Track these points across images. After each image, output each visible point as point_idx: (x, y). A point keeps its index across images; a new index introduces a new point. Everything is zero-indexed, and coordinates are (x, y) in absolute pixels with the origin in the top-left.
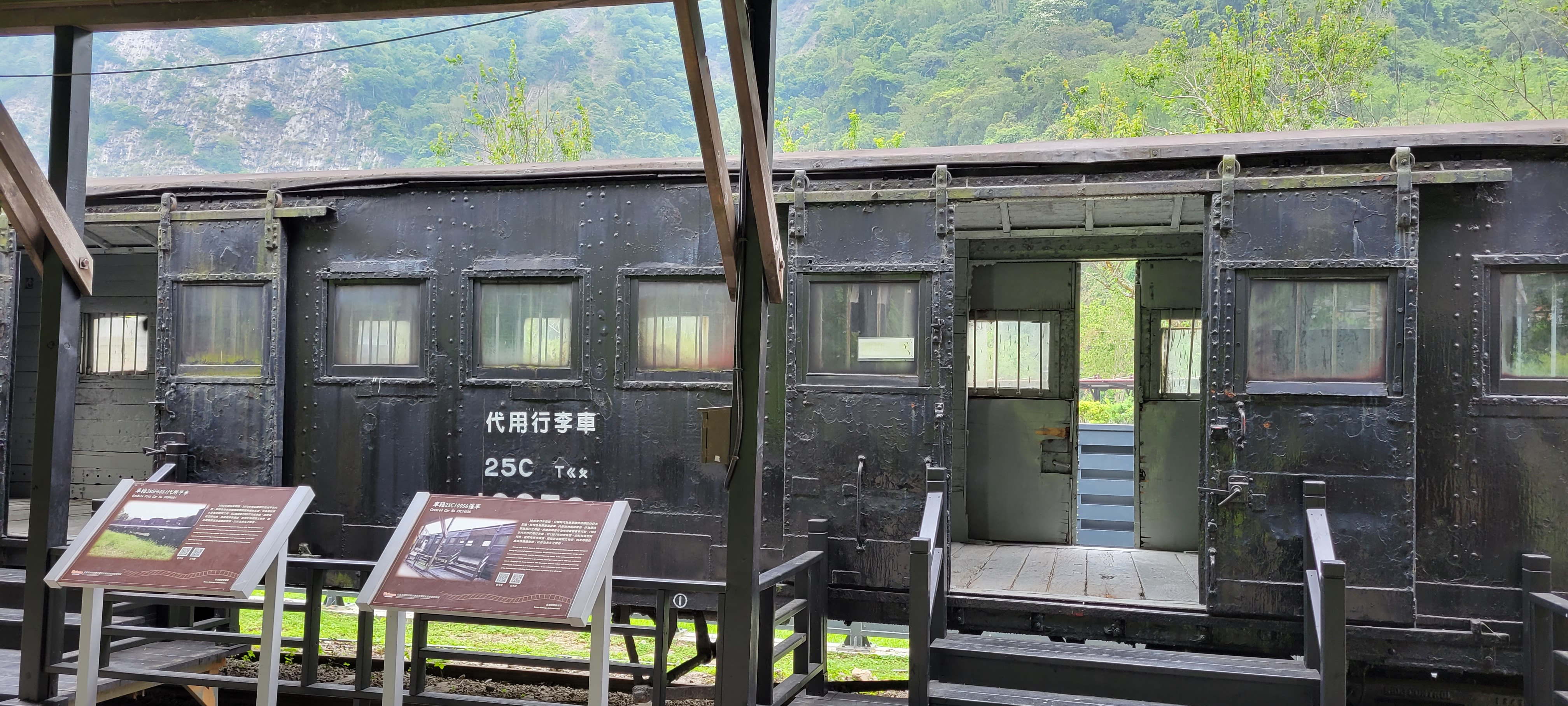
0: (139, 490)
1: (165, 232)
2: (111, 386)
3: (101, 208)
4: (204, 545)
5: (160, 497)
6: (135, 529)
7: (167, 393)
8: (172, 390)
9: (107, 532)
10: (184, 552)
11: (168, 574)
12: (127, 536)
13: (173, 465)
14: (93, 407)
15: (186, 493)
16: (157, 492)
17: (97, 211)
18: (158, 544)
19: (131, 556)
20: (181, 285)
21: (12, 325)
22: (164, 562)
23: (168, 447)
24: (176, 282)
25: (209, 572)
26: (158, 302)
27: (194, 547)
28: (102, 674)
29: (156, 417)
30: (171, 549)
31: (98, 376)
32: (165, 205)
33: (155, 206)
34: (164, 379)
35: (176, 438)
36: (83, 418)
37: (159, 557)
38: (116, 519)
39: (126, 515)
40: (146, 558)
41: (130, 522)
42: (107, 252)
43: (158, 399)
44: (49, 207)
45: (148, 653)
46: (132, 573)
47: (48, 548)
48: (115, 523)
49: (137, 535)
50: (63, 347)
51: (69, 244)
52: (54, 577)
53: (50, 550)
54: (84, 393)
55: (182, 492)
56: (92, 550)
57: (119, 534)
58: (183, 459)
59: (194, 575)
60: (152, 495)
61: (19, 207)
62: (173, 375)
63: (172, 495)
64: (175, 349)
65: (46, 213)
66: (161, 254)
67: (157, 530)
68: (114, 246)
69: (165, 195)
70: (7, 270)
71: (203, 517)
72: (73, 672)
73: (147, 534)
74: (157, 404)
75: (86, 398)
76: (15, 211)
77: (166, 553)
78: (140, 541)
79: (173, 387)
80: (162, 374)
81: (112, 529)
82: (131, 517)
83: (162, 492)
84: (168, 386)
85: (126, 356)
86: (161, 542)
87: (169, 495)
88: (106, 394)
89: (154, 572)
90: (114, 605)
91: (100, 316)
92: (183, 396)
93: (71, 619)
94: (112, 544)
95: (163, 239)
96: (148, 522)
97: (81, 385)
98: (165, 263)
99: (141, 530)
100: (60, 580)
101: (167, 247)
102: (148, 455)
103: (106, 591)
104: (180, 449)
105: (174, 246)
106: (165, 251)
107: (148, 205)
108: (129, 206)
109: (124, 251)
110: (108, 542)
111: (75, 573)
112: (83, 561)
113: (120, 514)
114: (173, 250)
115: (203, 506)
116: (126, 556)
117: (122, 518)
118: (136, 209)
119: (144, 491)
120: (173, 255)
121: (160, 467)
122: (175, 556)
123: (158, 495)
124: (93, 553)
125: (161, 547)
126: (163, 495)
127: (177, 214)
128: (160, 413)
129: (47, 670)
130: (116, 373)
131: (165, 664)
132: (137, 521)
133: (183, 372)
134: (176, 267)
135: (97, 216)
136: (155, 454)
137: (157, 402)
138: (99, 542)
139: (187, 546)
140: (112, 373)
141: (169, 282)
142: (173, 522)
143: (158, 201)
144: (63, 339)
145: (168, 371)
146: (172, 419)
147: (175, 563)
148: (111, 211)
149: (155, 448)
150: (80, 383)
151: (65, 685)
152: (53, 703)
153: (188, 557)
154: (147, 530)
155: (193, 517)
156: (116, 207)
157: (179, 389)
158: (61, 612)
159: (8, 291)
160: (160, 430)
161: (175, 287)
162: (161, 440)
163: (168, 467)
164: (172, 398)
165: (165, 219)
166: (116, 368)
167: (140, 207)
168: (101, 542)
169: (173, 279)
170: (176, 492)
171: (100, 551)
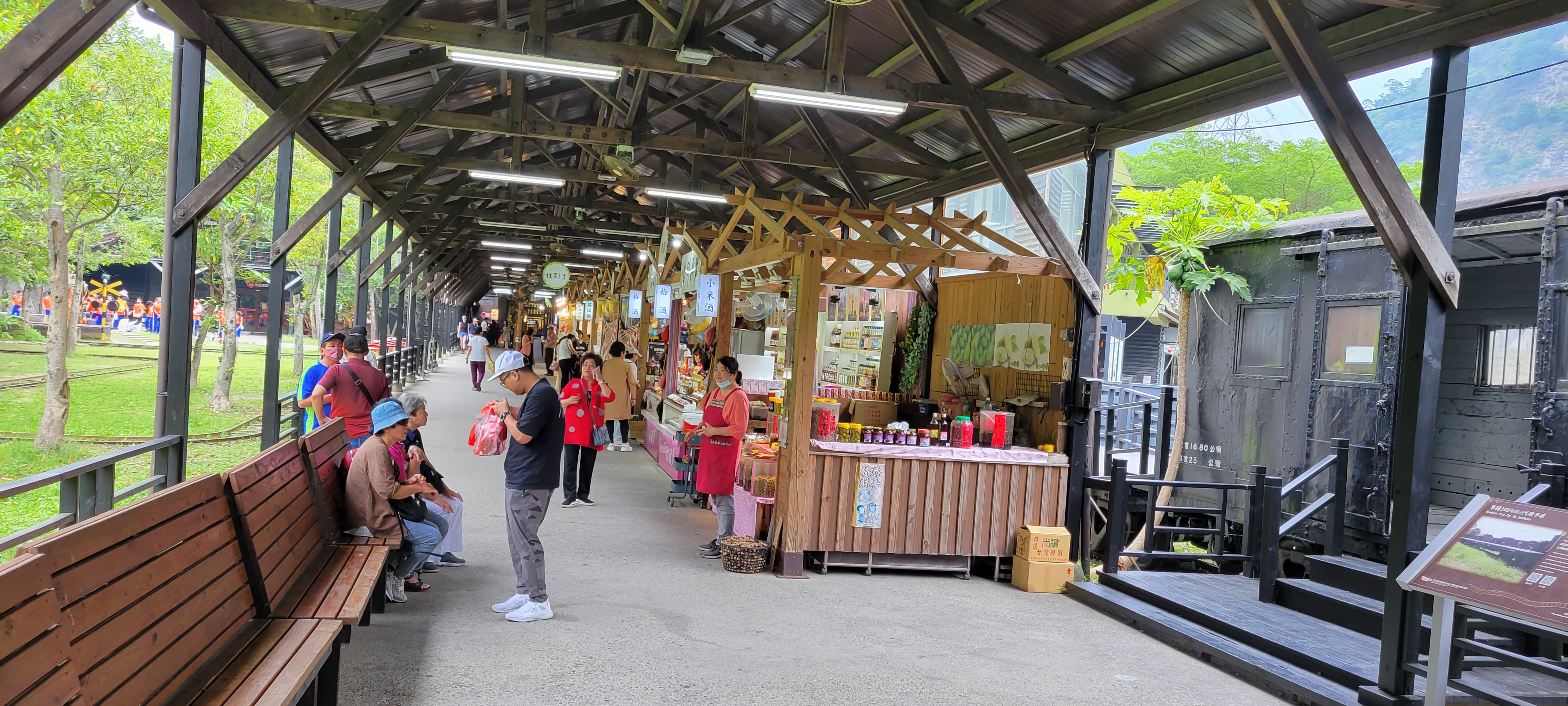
0: (1493, 507)
1: (1549, 239)
2: (1505, 399)
3: (1485, 220)
4: (1556, 574)
5: (1514, 517)
6: (1486, 546)
7: (1545, 409)
8: (1550, 406)
9: (1458, 545)
10: (1533, 578)
11: (1515, 597)
12: (1477, 551)
13: (1548, 486)
14: (1486, 419)
15: (1542, 516)
16: (1512, 511)
17: (1482, 223)
18: (1508, 565)
19: (1479, 572)
20: (1564, 295)
21: (1399, 338)
22: (1511, 584)
23: (1543, 466)
24: (1560, 291)
25: (1558, 604)
26: (1539, 313)
27: (1545, 574)
28: (1451, 684)
29: (1532, 434)
30: (1520, 572)
31: (1492, 388)
32: (1550, 210)
33: (1541, 213)
34: (1542, 394)
35: (1553, 458)
36: (1476, 430)
37: (1507, 579)
38: (1468, 533)
39: (1478, 531)
40: (1494, 577)
41: (1481, 538)
42: (1506, 263)
43: (1534, 415)
44: (1417, 226)
45: (1512, 676)
46: (1478, 590)
47: (1407, 551)
48: (1465, 536)
49: (1487, 552)
50: (1427, 359)
51: (1436, 259)
52: (1406, 579)
53: (1409, 553)
54: (1478, 405)
55: (1537, 514)
56: (1442, 560)
57: (1469, 548)
58: (1559, 480)
59: (1542, 604)
60: (1507, 513)
61: (1391, 228)
62: (1552, 390)
63: (1527, 517)
64: (1555, 362)
65: (1414, 231)
66: (1544, 263)
67: (1508, 551)
68: (1513, 256)
69: (1551, 200)
70: (1397, 286)
71: (1558, 544)
72: (1424, 674)
73: (1497, 553)
74: (1533, 421)
75: (1480, 410)
76: (1388, 232)
77: (1514, 575)
78: (1489, 558)
79: (1551, 403)
80: (1539, 389)
81: (1463, 542)
82: (1483, 532)
83: (1517, 512)
84: (1546, 402)
85: (1521, 369)
86: (1511, 564)
87: (1523, 515)
88: (1500, 407)
89: (1500, 593)
90: (1469, 620)
91: (1496, 328)
92: (1561, 414)
93: (1426, 621)
94: (1462, 557)
95: (1546, 247)
96: (1499, 541)
97: (1476, 397)
98: (1547, 272)
99: (1491, 548)
100: (1410, 583)
101: (1550, 255)
102: (1522, 473)
103: (1457, 603)
104: (1556, 470)
105: (1558, 253)
106: (1549, 259)
107: (1533, 212)
108: (1513, 215)
109: (1524, 260)
110: (1458, 554)
111: (1424, 578)
112: (1433, 569)
113: (1473, 528)
114: (1556, 258)
115: (1558, 533)
116: (1474, 571)
117: (1474, 533)
118: (1521, 218)
119: (1499, 508)
120: (1557, 263)
121: (1534, 486)
122: (1524, 580)
123: (1513, 514)
124: (1443, 562)
125: (1510, 569)
126: (1518, 515)
127: (1562, 219)
128: (1536, 430)
129: (1404, 667)
130: (1511, 386)
131: (1520, 693)
132: (1489, 537)
133: (1563, 388)
134: (1559, 276)
135: (1480, 229)
136: (1531, 473)
137: (1533, 418)
138: (1449, 553)
139: (1537, 572)
140: (1506, 386)
141: (1551, 292)
142: (1525, 544)
143: (1543, 207)
144: (1427, 352)
145: (1546, 386)
146: (1549, 437)
147: (1522, 587)
148: (1495, 222)
149: (1530, 466)
150: (1474, 395)
151: (1420, 686)
152: (1408, 700)
153: (1538, 584)
154: (1497, 549)
155: (1547, 542)
156: (1500, 218)
157: (1558, 405)
158: (1418, 615)
159: (1396, 306)
160: (1536, 448)
161: (1557, 297)
162: (1537, 458)
163: (1542, 488)
164: (1550, 415)
165: (1549, 225)
166: (1510, 381)
167: (1524, 215)
168: (1451, 553)
169: (1555, 288)
170: (1531, 514)
171: (1448, 562)
